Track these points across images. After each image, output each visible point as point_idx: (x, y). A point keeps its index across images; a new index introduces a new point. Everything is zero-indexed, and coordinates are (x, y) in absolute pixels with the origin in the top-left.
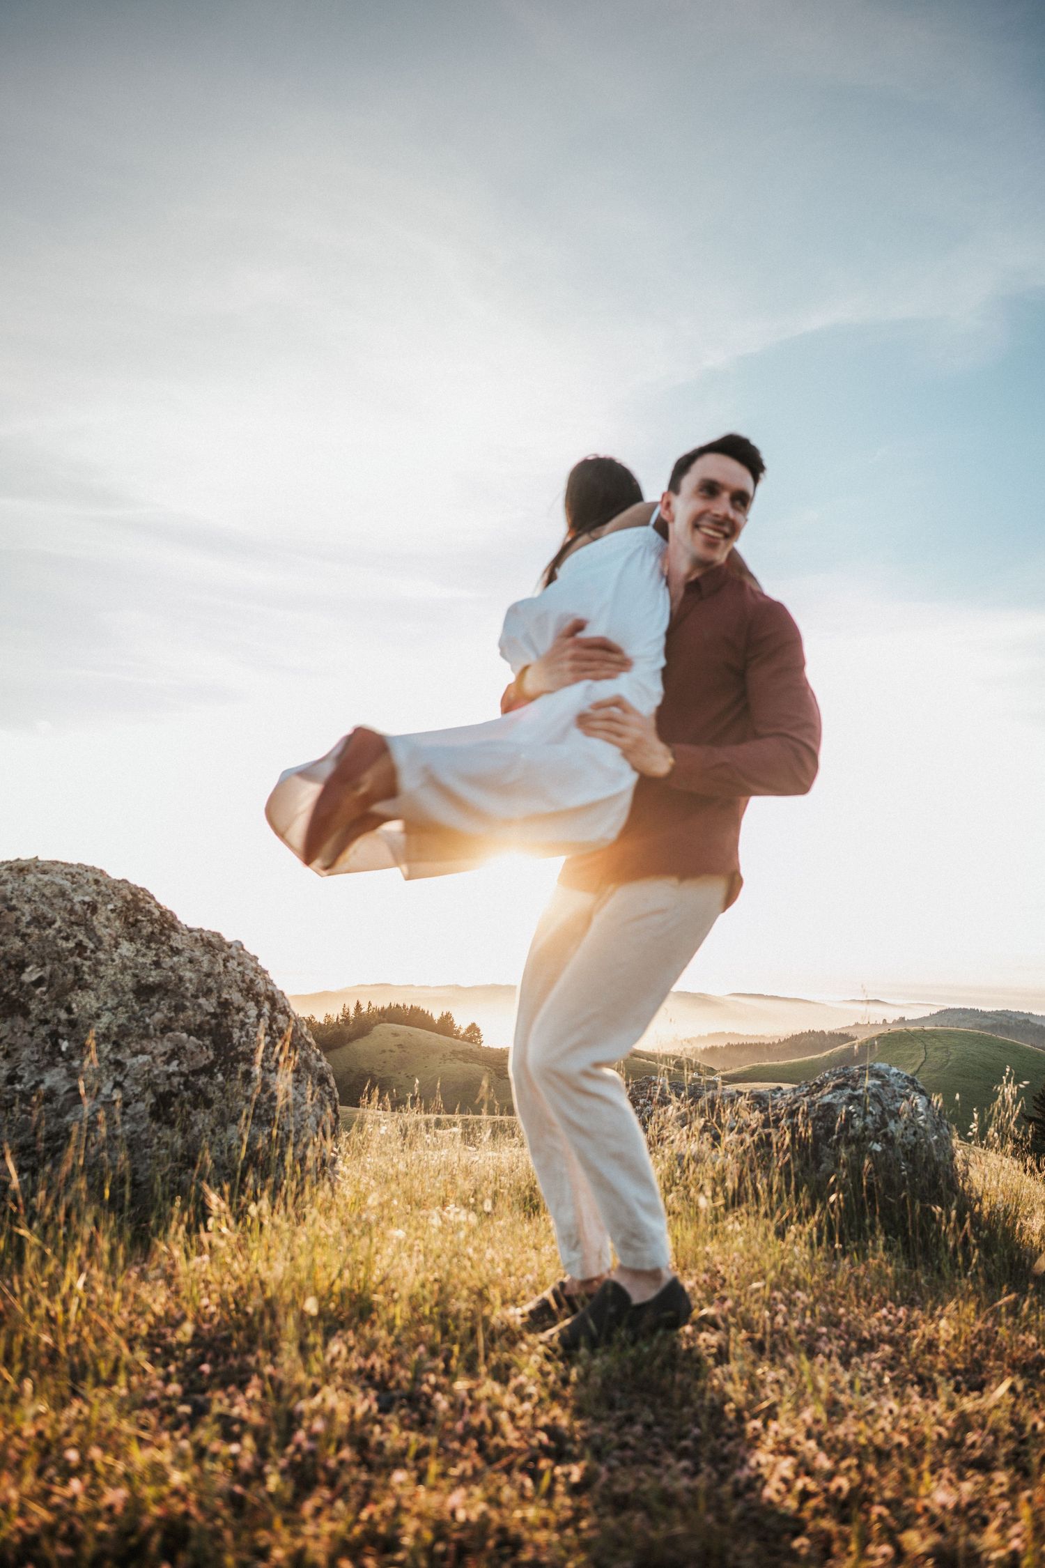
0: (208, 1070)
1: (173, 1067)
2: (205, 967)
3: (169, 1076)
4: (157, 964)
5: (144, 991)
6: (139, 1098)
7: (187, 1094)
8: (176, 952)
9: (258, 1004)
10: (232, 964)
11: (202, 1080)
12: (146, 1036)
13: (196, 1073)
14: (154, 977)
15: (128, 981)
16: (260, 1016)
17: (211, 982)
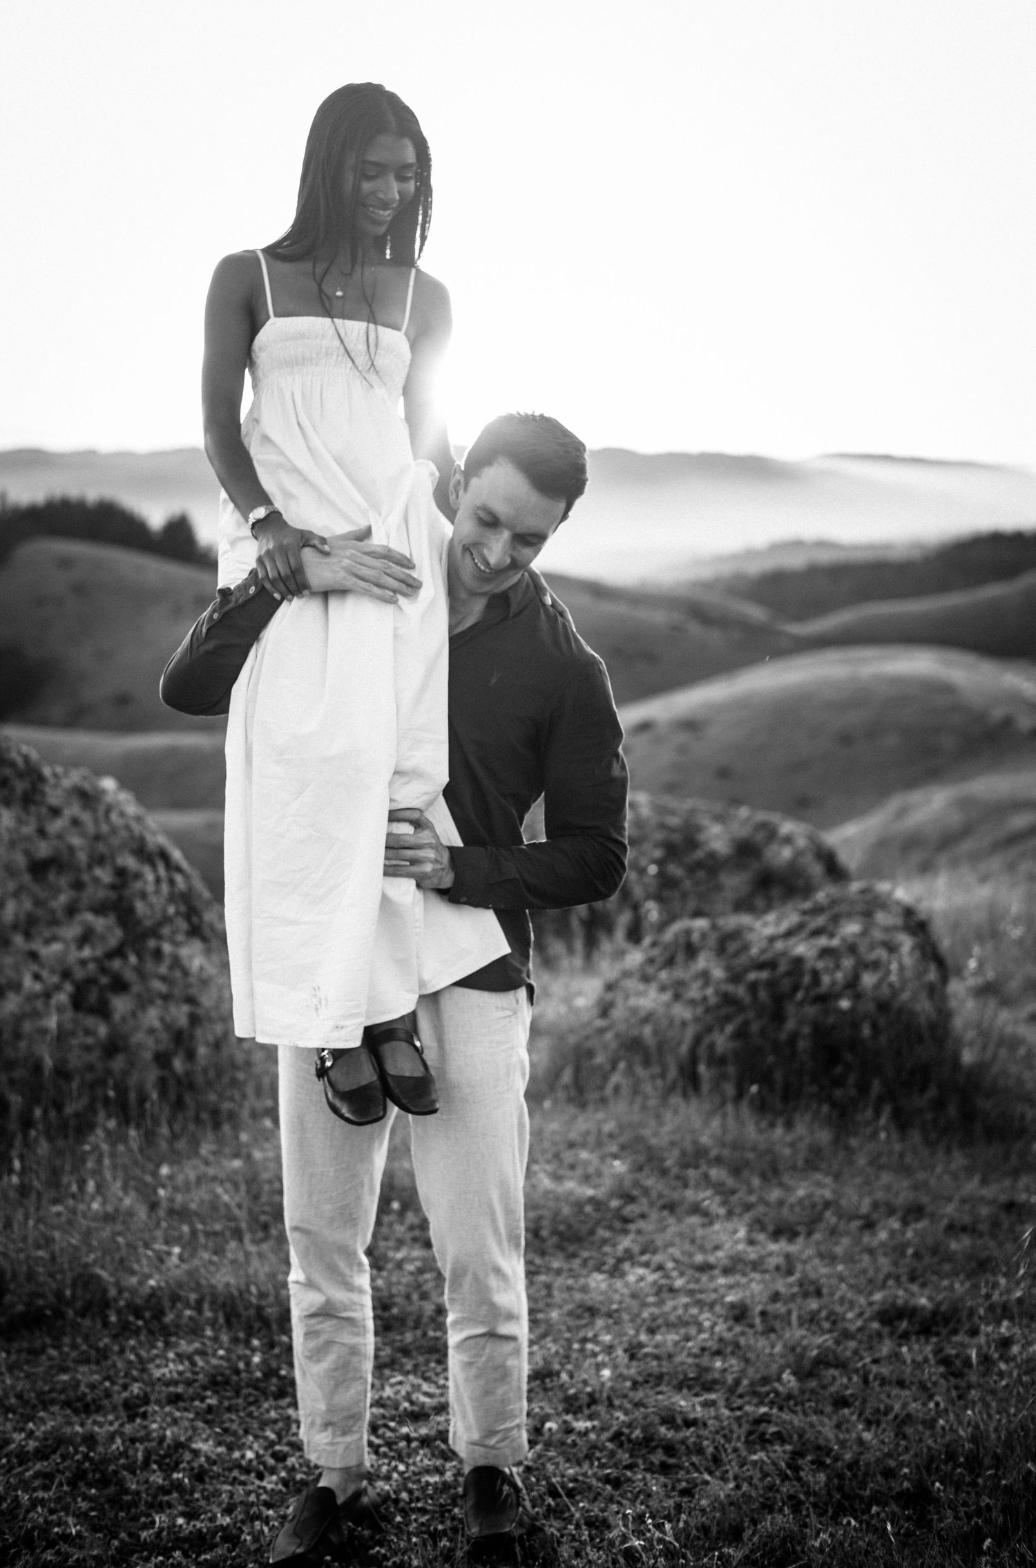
0: (119, 952)
1: (87, 952)
2: (90, 828)
3: (83, 963)
4: (42, 832)
5: (39, 868)
6: (58, 988)
7: (104, 980)
8: (55, 812)
9: (154, 866)
10: (114, 817)
11: (116, 964)
12: (54, 922)
13: (110, 955)
14: (43, 850)
15: (20, 860)
16: (158, 880)
17: (101, 848)
